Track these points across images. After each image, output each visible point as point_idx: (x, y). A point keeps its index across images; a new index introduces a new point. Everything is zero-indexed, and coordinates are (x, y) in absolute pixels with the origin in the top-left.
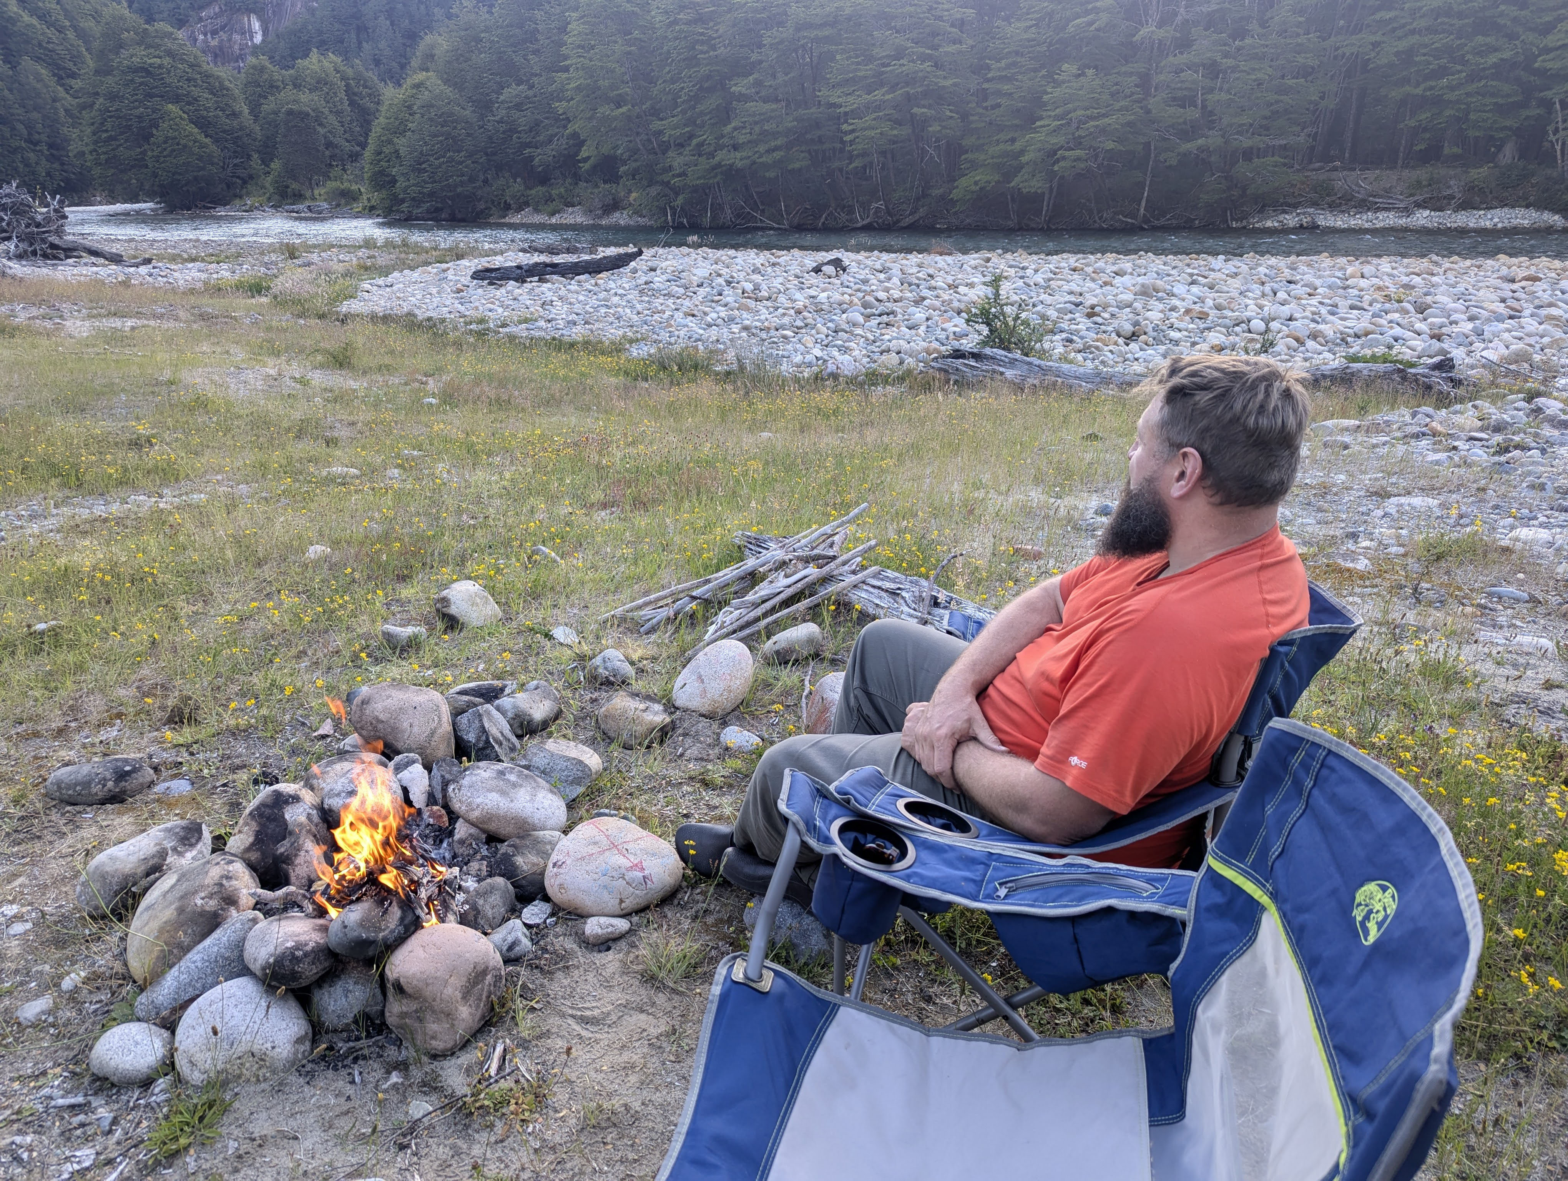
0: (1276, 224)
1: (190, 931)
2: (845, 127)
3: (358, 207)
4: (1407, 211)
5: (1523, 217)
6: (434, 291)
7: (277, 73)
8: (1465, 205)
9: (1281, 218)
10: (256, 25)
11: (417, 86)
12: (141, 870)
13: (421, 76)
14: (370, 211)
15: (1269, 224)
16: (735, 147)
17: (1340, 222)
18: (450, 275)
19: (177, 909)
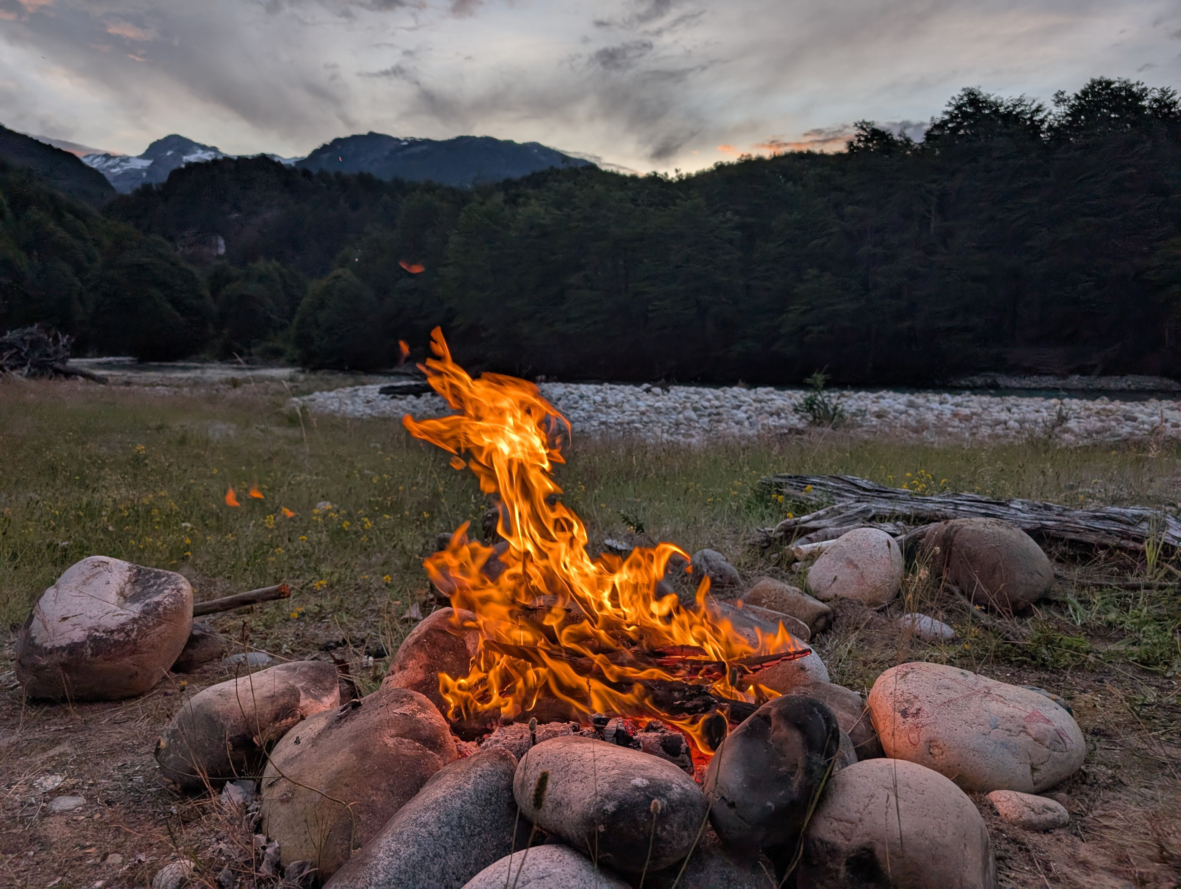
0: (968, 383)
1: (384, 785)
2: (650, 307)
3: (282, 361)
4: (1064, 377)
5: (1149, 382)
6: (349, 402)
7: (234, 271)
8: (1104, 373)
9: (971, 378)
10: (221, 242)
11: (337, 277)
12: (268, 710)
13: (340, 271)
14: (292, 363)
15: (963, 382)
16: (569, 321)
17: (1014, 383)
18: (360, 393)
19: (353, 751)
